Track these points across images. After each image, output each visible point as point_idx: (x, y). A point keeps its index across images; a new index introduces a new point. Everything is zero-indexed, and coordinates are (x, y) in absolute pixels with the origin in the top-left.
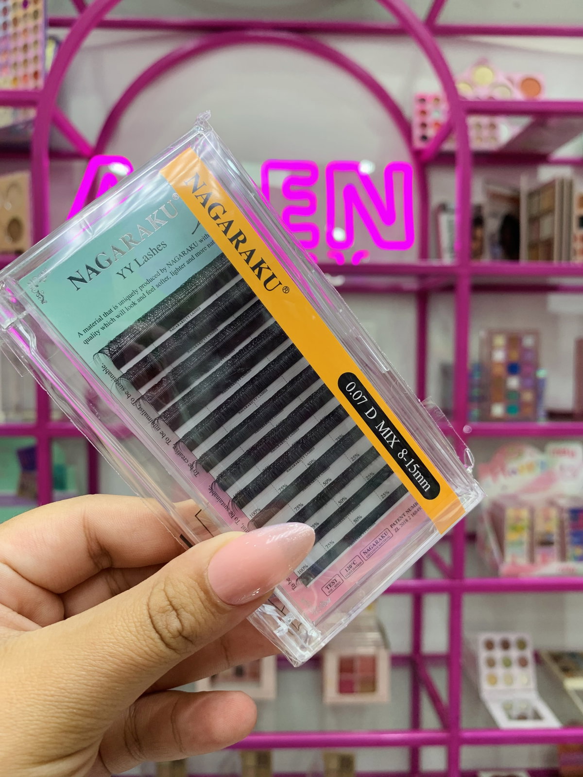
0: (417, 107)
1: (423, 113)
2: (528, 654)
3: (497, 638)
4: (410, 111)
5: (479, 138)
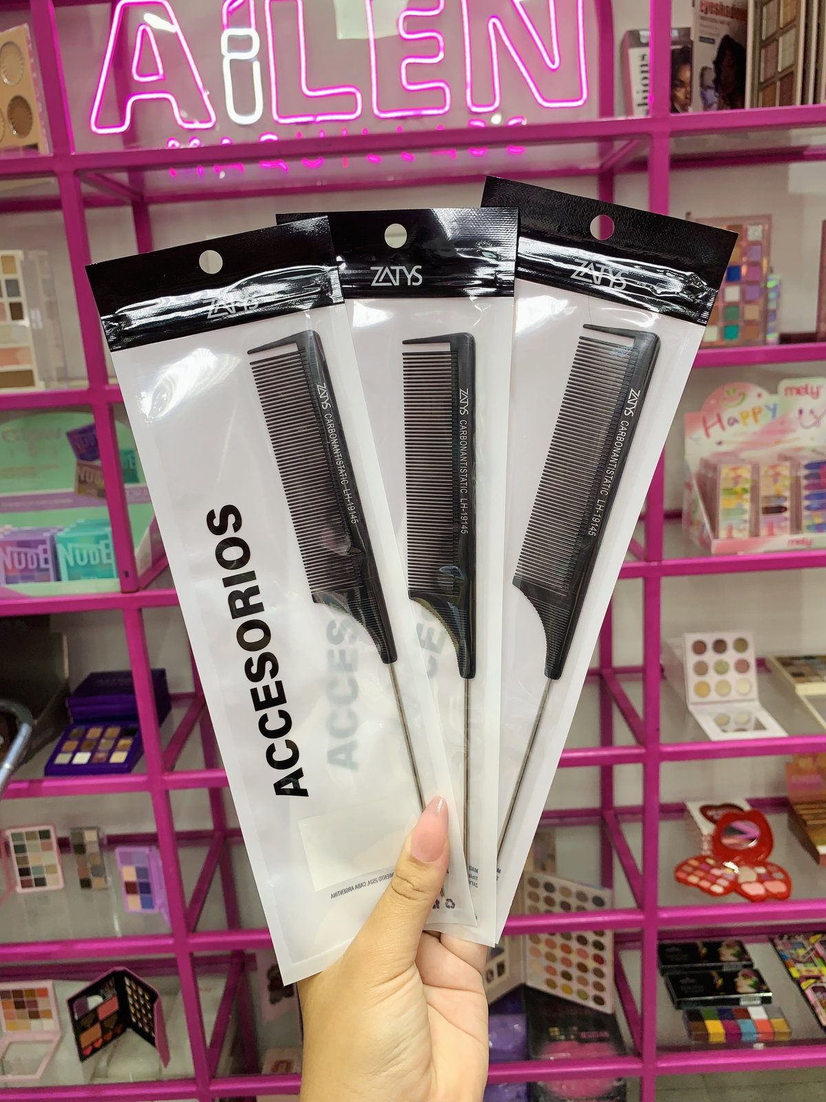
2: (750, 656)
3: (709, 639)
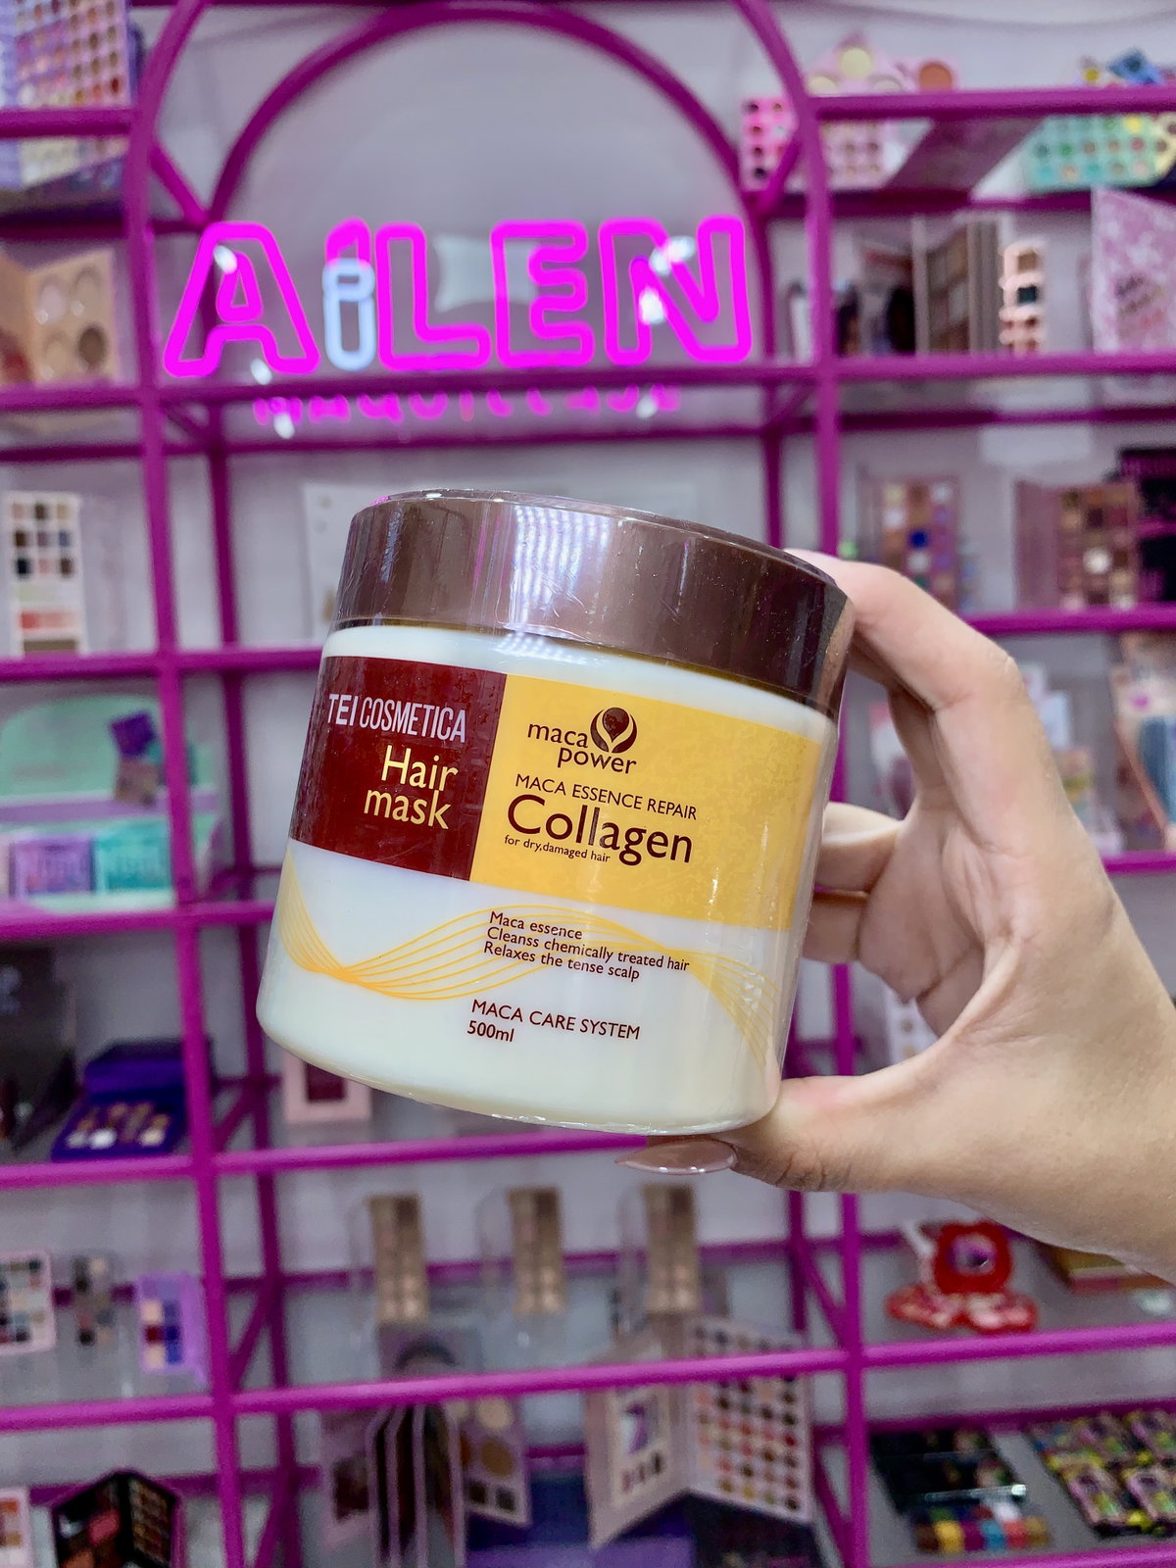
0: (747, 120)
1: (757, 130)
4: (735, 127)
5: (852, 168)
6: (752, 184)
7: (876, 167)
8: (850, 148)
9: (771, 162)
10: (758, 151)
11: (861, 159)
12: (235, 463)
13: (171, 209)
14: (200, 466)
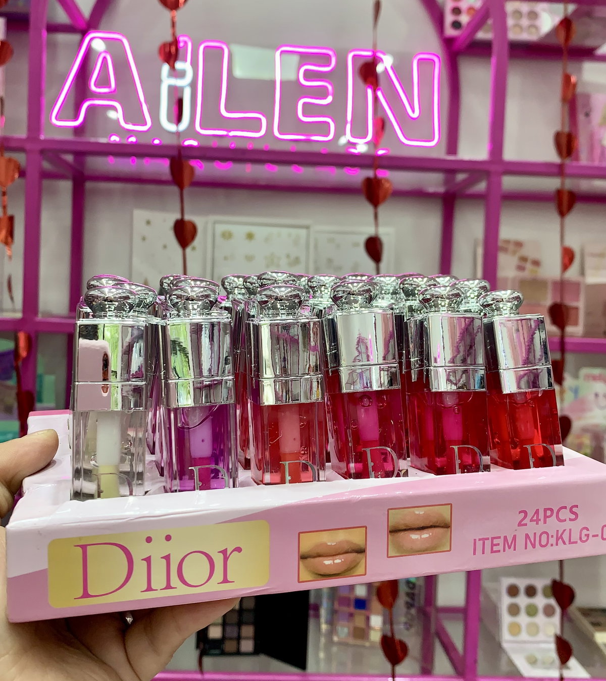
3: (522, 584)
5: (521, 27)
6: (450, 32)
7: (536, 28)
8: (518, 14)
9: (464, 19)
10: (457, 11)
11: (525, 22)
12: (89, 185)
13: (61, 16)
14: (66, 186)
